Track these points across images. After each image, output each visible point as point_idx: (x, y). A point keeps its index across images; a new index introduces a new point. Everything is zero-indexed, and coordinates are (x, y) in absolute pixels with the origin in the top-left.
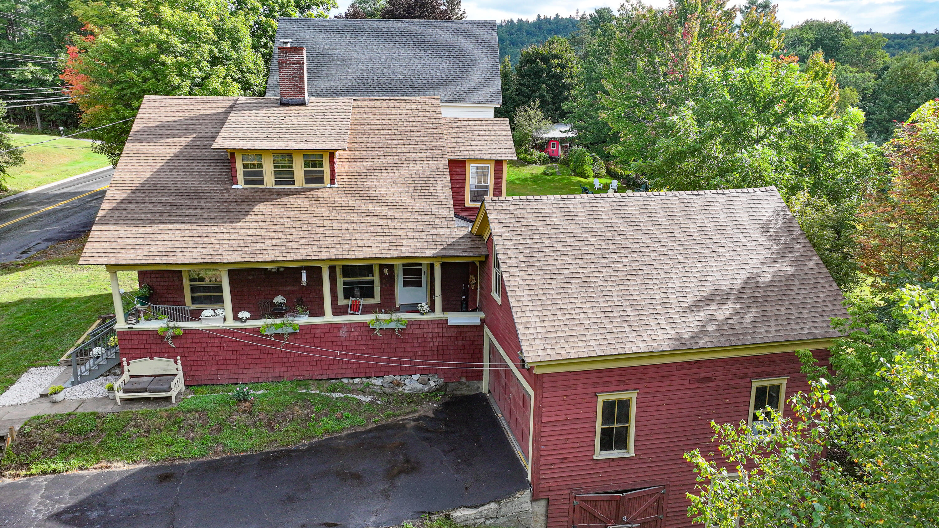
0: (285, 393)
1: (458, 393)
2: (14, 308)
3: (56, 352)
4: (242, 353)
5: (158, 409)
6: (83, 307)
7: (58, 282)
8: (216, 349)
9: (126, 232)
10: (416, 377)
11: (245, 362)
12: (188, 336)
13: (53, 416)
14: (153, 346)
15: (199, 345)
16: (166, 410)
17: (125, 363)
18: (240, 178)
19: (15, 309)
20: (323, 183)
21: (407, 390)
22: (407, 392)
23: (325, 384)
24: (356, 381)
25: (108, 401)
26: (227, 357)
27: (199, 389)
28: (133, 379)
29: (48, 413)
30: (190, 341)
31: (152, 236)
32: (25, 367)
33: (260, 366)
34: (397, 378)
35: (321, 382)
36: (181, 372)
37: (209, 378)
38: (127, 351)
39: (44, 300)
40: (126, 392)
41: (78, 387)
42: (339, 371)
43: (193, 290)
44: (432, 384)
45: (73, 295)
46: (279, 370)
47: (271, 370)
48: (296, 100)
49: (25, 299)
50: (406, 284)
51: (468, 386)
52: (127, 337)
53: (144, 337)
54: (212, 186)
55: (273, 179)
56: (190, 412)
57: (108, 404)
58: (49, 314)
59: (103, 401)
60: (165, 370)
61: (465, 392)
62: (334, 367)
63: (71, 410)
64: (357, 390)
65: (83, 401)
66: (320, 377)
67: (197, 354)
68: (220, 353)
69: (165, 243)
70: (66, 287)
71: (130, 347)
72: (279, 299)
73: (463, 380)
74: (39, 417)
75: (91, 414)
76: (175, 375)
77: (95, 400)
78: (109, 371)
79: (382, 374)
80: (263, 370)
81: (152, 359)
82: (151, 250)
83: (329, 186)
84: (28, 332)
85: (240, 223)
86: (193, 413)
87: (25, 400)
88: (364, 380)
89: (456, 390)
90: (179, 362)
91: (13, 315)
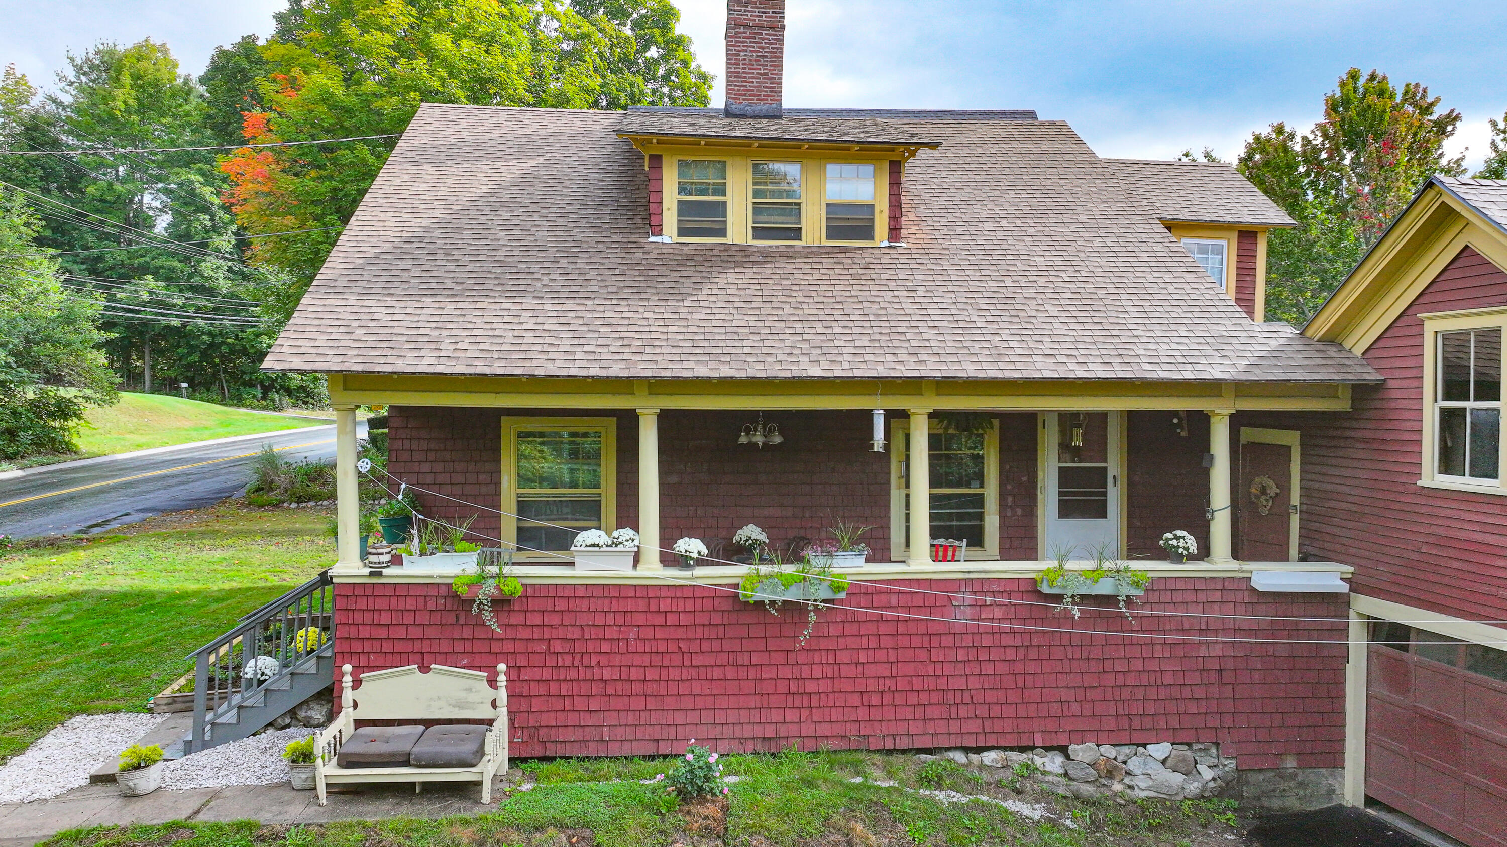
0: (809, 783)
1: (1276, 804)
2: (56, 605)
3: (146, 683)
4: (677, 660)
5: (442, 817)
6: (214, 606)
7: (160, 567)
8: (605, 647)
9: (391, 311)
10: (1159, 750)
11: (683, 689)
12: (531, 604)
13: (124, 831)
14: (431, 632)
15: (561, 633)
16: (466, 823)
17: (348, 680)
18: (670, 219)
19: (62, 607)
20: (872, 238)
21: (1142, 788)
22: (1143, 794)
23: (908, 766)
24: (990, 757)
25: (288, 795)
26: (635, 674)
27: (546, 767)
28: (363, 730)
29: (108, 824)
30: (536, 619)
31: (461, 319)
32: (62, 711)
33: (723, 702)
34: (1109, 751)
35: (892, 759)
36: (504, 711)
37: (579, 734)
38: (357, 647)
39: (125, 595)
40: (348, 761)
41: (201, 757)
42: (942, 727)
43: (523, 507)
44: (1207, 774)
45: (192, 587)
46: (776, 716)
47: (755, 717)
48: (762, 107)
49: (87, 592)
50: (1067, 509)
51: (1301, 784)
52: (362, 604)
53: (410, 604)
54: (598, 237)
55: (750, 224)
56: (540, 828)
57: (290, 803)
58: (136, 617)
59: (275, 793)
60: (460, 706)
61: (1293, 804)
62: (931, 712)
63: (181, 816)
64: (998, 784)
65: (215, 794)
66: (889, 745)
67: (551, 661)
68: (617, 660)
69: (497, 333)
70: (177, 574)
71: (365, 632)
72: (751, 532)
73: (1290, 763)
74: (79, 832)
75: (240, 827)
76: (490, 722)
77: (248, 790)
78: (292, 713)
79: (1062, 740)
80: (732, 717)
81: (424, 669)
82: (459, 346)
83: (886, 244)
84: (83, 647)
85: (686, 303)
86: (551, 831)
87: (46, 791)
88: (1014, 756)
89: (1269, 795)
90: (502, 678)
91: (50, 618)
